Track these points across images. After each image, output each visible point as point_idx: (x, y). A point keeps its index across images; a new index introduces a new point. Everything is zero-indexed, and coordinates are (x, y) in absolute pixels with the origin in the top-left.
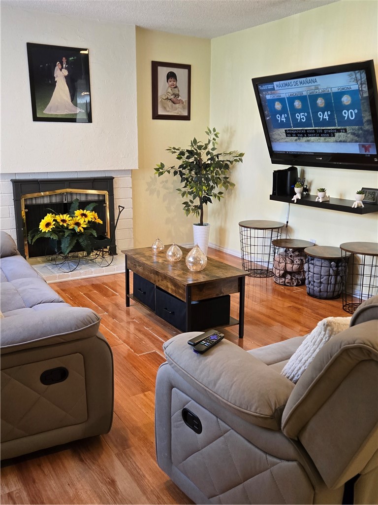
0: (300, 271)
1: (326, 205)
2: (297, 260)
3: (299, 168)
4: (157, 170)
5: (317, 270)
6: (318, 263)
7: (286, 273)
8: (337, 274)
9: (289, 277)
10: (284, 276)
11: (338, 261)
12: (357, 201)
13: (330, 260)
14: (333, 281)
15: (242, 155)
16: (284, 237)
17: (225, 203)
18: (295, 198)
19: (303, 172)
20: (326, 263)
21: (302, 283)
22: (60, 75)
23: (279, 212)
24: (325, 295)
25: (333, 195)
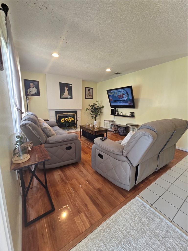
0: (117, 130)
1: (123, 116)
2: (117, 128)
3: (117, 108)
4: (86, 109)
5: (121, 129)
6: (121, 128)
7: (114, 130)
8: (125, 130)
9: (115, 131)
10: (114, 131)
11: (126, 127)
12: (129, 115)
13: (124, 127)
14: (125, 132)
15: (104, 106)
16: (113, 123)
17: (100, 117)
18: (116, 115)
19: (117, 109)
20: (123, 128)
21: (118, 133)
22: (66, 89)
23: (112, 118)
24: (123, 135)
25: (124, 114)
